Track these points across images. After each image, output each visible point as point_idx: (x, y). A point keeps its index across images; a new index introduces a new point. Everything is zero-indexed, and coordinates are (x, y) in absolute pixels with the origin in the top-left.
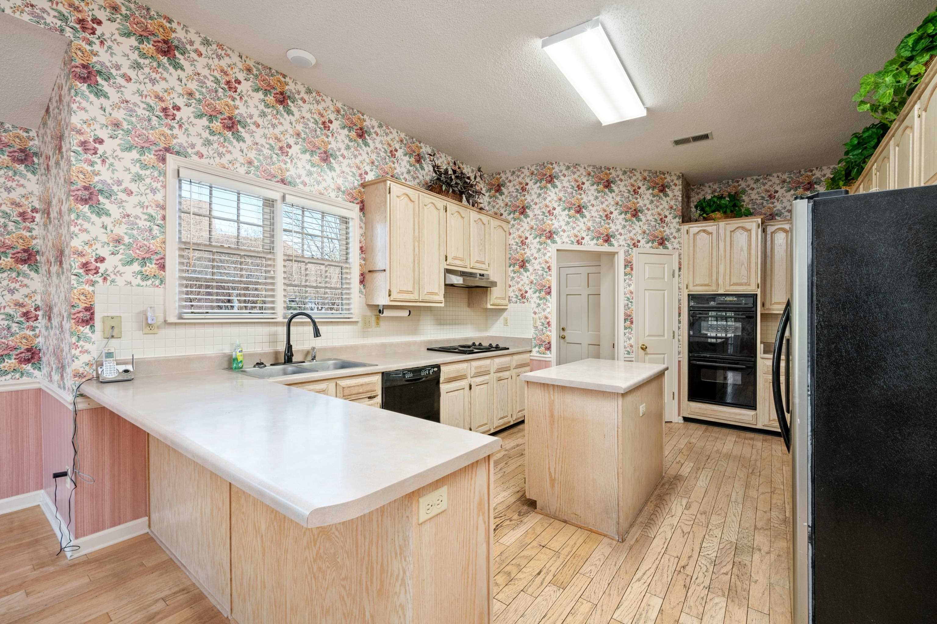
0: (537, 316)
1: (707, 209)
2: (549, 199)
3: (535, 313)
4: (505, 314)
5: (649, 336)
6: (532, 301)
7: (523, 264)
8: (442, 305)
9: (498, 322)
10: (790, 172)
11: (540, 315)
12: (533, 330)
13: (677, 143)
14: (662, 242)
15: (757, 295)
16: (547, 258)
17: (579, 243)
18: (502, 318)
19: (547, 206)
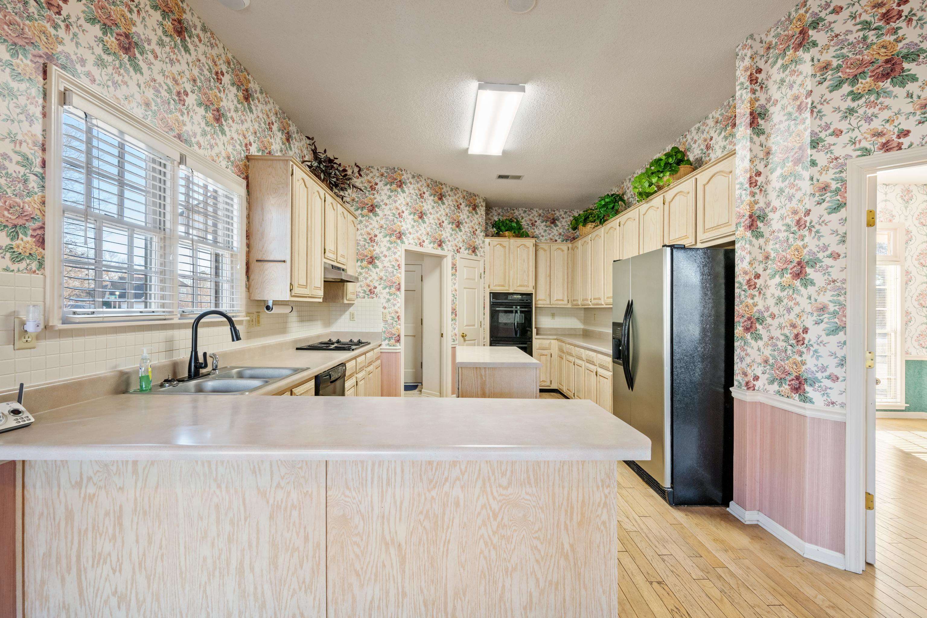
0: (386, 311)
1: (503, 228)
2: (399, 202)
3: (385, 308)
4: (351, 309)
5: (467, 326)
6: (382, 296)
7: (372, 261)
8: (321, 300)
9: (343, 317)
10: (544, 209)
11: (390, 310)
12: (382, 324)
13: (501, 177)
14: (474, 250)
15: (532, 294)
16: (397, 256)
17: (421, 245)
18: (348, 313)
19: (397, 209)
